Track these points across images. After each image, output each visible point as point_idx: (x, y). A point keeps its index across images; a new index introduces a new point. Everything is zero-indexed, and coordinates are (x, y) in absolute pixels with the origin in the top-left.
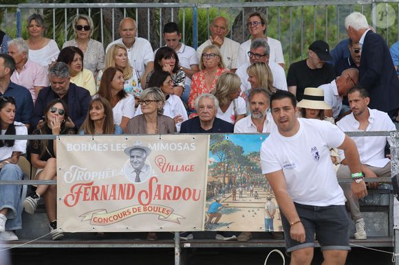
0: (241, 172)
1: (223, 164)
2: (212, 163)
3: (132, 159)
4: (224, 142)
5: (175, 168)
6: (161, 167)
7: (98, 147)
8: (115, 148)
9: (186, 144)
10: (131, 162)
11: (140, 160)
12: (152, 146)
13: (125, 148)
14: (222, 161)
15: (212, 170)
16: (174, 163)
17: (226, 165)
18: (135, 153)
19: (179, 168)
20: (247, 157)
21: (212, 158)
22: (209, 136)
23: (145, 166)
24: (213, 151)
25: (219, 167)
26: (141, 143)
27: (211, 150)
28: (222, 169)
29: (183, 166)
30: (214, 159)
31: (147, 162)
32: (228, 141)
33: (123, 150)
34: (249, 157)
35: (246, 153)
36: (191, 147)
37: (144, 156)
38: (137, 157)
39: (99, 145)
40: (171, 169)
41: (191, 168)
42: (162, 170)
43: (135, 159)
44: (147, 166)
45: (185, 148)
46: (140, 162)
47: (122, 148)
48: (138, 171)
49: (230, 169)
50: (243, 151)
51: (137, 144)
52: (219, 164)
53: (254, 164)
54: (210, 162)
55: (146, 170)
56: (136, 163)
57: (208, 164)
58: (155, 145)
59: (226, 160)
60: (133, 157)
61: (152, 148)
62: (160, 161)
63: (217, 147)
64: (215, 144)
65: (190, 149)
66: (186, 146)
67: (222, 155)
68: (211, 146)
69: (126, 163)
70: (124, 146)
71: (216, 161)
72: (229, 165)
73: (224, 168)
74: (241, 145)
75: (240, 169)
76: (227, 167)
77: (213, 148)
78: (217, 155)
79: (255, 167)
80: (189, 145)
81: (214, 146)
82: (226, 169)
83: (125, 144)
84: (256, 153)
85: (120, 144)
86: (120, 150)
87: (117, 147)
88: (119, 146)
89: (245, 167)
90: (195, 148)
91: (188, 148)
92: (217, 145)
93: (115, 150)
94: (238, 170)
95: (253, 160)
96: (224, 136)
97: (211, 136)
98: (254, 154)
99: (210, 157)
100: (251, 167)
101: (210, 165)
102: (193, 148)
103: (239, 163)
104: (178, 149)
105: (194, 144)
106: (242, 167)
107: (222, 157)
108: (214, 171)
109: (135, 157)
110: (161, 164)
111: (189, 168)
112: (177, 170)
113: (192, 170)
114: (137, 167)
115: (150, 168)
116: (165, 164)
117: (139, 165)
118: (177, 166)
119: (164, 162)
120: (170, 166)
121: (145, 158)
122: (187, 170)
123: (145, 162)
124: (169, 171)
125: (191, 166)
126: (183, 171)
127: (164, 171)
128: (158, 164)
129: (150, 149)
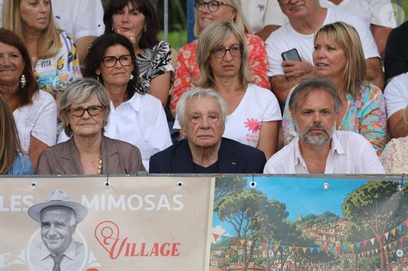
0: (283, 260)
1: (242, 242)
2: (219, 239)
3: (45, 230)
4: (245, 194)
5: (138, 249)
6: (109, 247)
8: (7, 204)
9: (164, 197)
10: (44, 236)
11: (63, 231)
12: (90, 199)
13: (31, 205)
14: (242, 233)
15: (219, 253)
16: (136, 238)
17: (250, 243)
18: (52, 216)
19: (149, 248)
20: (294, 226)
21: (218, 228)
22: (213, 179)
23: (72, 245)
24: (223, 212)
25: (235, 248)
26: (65, 195)
27: (216, 210)
28: (241, 252)
29: (156, 245)
30: (223, 230)
31: (79, 235)
32: (253, 191)
33: (27, 210)
34: (299, 226)
35: (291, 219)
36: (173, 204)
37: (72, 222)
38: (57, 224)
40: (130, 250)
41: (174, 249)
42: (111, 253)
43: (52, 230)
44: (79, 245)
45: (160, 205)
46: (62, 237)
47: (23, 205)
48: (58, 255)
49: (259, 253)
50: (287, 214)
51: (56, 197)
52: (234, 241)
53: (311, 243)
54: (216, 236)
55: (77, 253)
56: (53, 237)
57: (211, 240)
58: (95, 198)
59: (249, 232)
60: (46, 224)
61: (89, 206)
62: (107, 233)
63: (230, 204)
64: (225, 198)
65: (172, 207)
66: (164, 203)
67: (242, 221)
68: (218, 202)
69: (32, 238)
70: (29, 200)
71: (228, 235)
72: (257, 243)
73: (246, 250)
74: (282, 201)
75: (279, 253)
76: (252, 247)
77: (222, 206)
78: (231, 222)
79: (312, 249)
80: (170, 200)
81: (223, 201)
82: (248, 252)
83: (31, 197)
84: (314, 217)
85: (19, 197)
86: (19, 210)
87: (13, 203)
88: (16, 200)
89: (290, 248)
90: (181, 208)
91: (167, 205)
92: (229, 199)
93: (7, 210)
94: (275, 254)
95: (308, 233)
96: (246, 180)
97: (217, 180)
98: (311, 220)
99: (214, 226)
100: (305, 249)
101: (215, 243)
102: (178, 206)
103: (277, 238)
104: (146, 209)
105: (181, 196)
106: (283, 247)
107: (240, 225)
108: (223, 256)
109: (52, 226)
110: (108, 241)
111: (170, 248)
112: (142, 254)
113: (176, 253)
114: (56, 246)
115: (84, 249)
116: (117, 240)
117: (60, 242)
118: (144, 245)
119: (115, 236)
120: (128, 245)
121: (75, 226)
122: (165, 252)
123: (73, 236)
124: (127, 254)
125: (174, 245)
126: (157, 255)
127: (114, 256)
128: (102, 239)
129: (84, 208)
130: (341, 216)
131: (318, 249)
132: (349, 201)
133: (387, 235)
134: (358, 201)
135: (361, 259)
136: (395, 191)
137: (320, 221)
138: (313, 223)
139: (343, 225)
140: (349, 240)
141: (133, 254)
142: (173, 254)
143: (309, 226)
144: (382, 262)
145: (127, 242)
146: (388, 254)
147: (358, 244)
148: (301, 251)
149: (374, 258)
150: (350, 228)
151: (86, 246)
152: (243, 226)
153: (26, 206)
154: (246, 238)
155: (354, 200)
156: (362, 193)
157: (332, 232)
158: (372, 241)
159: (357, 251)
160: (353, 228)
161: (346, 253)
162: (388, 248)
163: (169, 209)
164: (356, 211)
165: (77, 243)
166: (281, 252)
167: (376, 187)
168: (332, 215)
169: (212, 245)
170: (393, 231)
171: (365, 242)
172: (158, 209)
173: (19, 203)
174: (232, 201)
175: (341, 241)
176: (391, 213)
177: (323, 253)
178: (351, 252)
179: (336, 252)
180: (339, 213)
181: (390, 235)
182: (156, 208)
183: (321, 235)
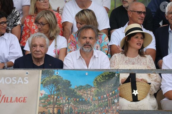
0: (69, 103)
1: (53, 96)
2: (43, 96)
4: (54, 77)
5: (9, 100)
9: (20, 78)
14: (52, 93)
15: (43, 101)
16: (8, 95)
17: (56, 97)
19: (14, 99)
20: (74, 90)
21: (43, 91)
22: (41, 71)
24: (45, 84)
25: (49, 99)
27: (42, 83)
28: (52, 101)
29: (17, 98)
30: (44, 92)
32: (57, 76)
34: (75, 90)
35: (73, 87)
40: (6, 100)
41: (24, 100)
45: (19, 81)
49: (59, 101)
50: (71, 85)
52: (49, 96)
53: (80, 97)
54: (42, 94)
57: (40, 96)
59: (55, 93)
63: (48, 81)
64: (45, 78)
65: (23, 82)
66: (20, 80)
67: (52, 88)
68: (43, 80)
71: (47, 94)
72: (58, 97)
73: (54, 100)
74: (69, 80)
75: (67, 101)
76: (56, 99)
77: (44, 82)
78: (48, 88)
79: (81, 99)
80: (23, 79)
81: (45, 80)
82: (55, 101)
84: (82, 86)
89: (72, 99)
90: (28, 82)
91: (22, 82)
92: (47, 79)
94: (66, 101)
95: (79, 93)
96: (54, 71)
97: (42, 71)
98: (81, 88)
99: (41, 90)
100: (78, 99)
101: (41, 97)
102: (26, 82)
103: (66, 95)
104: (13, 83)
105: (27, 78)
106: (69, 99)
107: (52, 90)
108: (45, 102)
111: (23, 99)
112: (11, 102)
113: (25, 101)
118: (12, 98)
120: (5, 98)
122: (20, 101)
124: (4, 102)
125: (24, 98)
126: (17, 102)
130: (93, 86)
131: (83, 99)
132: (96, 80)
133: (111, 94)
134: (100, 80)
135: (100, 104)
136: (114, 76)
137: (84, 88)
138: (81, 89)
139: (93, 89)
140: (96, 95)
141: (7, 102)
142: (24, 102)
143: (80, 90)
144: (109, 104)
145: (5, 97)
146: (111, 101)
147: (99, 97)
148: (76, 100)
149: (105, 103)
150: (96, 91)
152: (53, 90)
154: (54, 95)
155: (98, 80)
156: (101, 77)
157: (89, 92)
158: (105, 96)
159: (99, 100)
160: (97, 91)
161: (94, 101)
162: (111, 99)
163: (22, 83)
164: (99, 84)
166: (68, 101)
167: (107, 74)
168: (89, 86)
169: (40, 98)
170: (113, 92)
171: (102, 97)
174: (48, 80)
175: (93, 96)
176: (113, 85)
177: (85, 101)
178: (96, 101)
179: (90, 101)
180: (92, 85)
181: (112, 94)
182: (17, 81)
183: (85, 93)
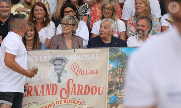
1: (119, 69)
3: (55, 67)
4: (119, 54)
5: (85, 72)
6: (76, 72)
7: (31, 59)
8: (43, 59)
9: (93, 55)
10: (55, 69)
11: (61, 67)
12: (69, 57)
13: (50, 59)
14: (118, 66)
15: (111, 73)
16: (84, 69)
17: (121, 69)
18: (57, 62)
19: (88, 72)
22: (109, 49)
24: (112, 60)
25: (116, 71)
26: (61, 55)
27: (110, 59)
28: (118, 72)
29: (91, 71)
30: (112, 65)
31: (66, 68)
32: (122, 52)
33: (49, 60)
36: (96, 58)
37: (64, 64)
38: (59, 65)
39: (31, 57)
40: (83, 73)
41: (97, 72)
42: (76, 74)
43: (57, 67)
44: (66, 71)
45: (92, 58)
46: (60, 69)
48: (59, 75)
49: (124, 72)
51: (58, 56)
52: (116, 69)
54: (110, 67)
55: (65, 74)
56: (58, 69)
57: (108, 69)
58: (71, 56)
59: (121, 66)
60: (55, 65)
61: (69, 59)
62: (75, 67)
63: (114, 57)
65: (95, 58)
66: (93, 57)
67: (118, 62)
68: (110, 56)
69: (51, 70)
70: (50, 57)
71: (114, 67)
72: (123, 69)
73: (120, 72)
76: (122, 71)
77: (112, 58)
78: (115, 63)
80: (95, 56)
81: (112, 56)
83: (50, 56)
85: (46, 56)
86: (47, 60)
87: (45, 59)
88: (46, 57)
90: (99, 58)
91: (94, 58)
92: (114, 55)
93: (43, 61)
96: (119, 49)
99: (109, 64)
101: (110, 70)
102: (98, 58)
104: (87, 59)
105: (98, 55)
107: (118, 64)
108: (113, 74)
109: (57, 65)
110: (75, 70)
111: (95, 72)
112: (86, 74)
113: (97, 73)
114: (59, 72)
115: (68, 73)
116: (78, 69)
117: (60, 71)
118: (87, 71)
119: (77, 68)
120: (82, 71)
121: (64, 65)
123: (64, 69)
124: (81, 74)
125: (97, 71)
126: (91, 74)
127: (78, 75)
128: (73, 69)
129: (67, 60)
141: (83, 74)
142: (96, 74)
151: (68, 72)
152: (119, 64)
153: (49, 59)
154: (120, 68)
163: (95, 59)
165: (65, 71)
169: (109, 70)
172: (91, 59)
173: (46, 58)
182: (90, 59)
